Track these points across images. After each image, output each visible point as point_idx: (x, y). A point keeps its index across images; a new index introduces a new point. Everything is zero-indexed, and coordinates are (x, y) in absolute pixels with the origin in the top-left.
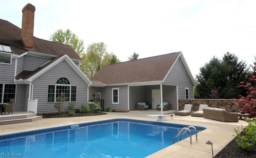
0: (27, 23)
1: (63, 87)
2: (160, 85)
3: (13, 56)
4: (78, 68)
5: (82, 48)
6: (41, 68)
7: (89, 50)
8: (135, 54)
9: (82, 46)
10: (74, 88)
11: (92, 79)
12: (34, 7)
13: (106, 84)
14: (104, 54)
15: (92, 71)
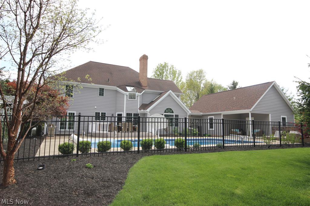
0: (143, 69)
1: (169, 115)
2: (248, 114)
3: (137, 94)
4: (179, 100)
5: (181, 78)
6: (153, 101)
7: (188, 78)
8: (234, 82)
9: (181, 76)
10: (177, 116)
11: (191, 108)
12: (147, 56)
13: (203, 113)
14: (203, 82)
15: (191, 99)
